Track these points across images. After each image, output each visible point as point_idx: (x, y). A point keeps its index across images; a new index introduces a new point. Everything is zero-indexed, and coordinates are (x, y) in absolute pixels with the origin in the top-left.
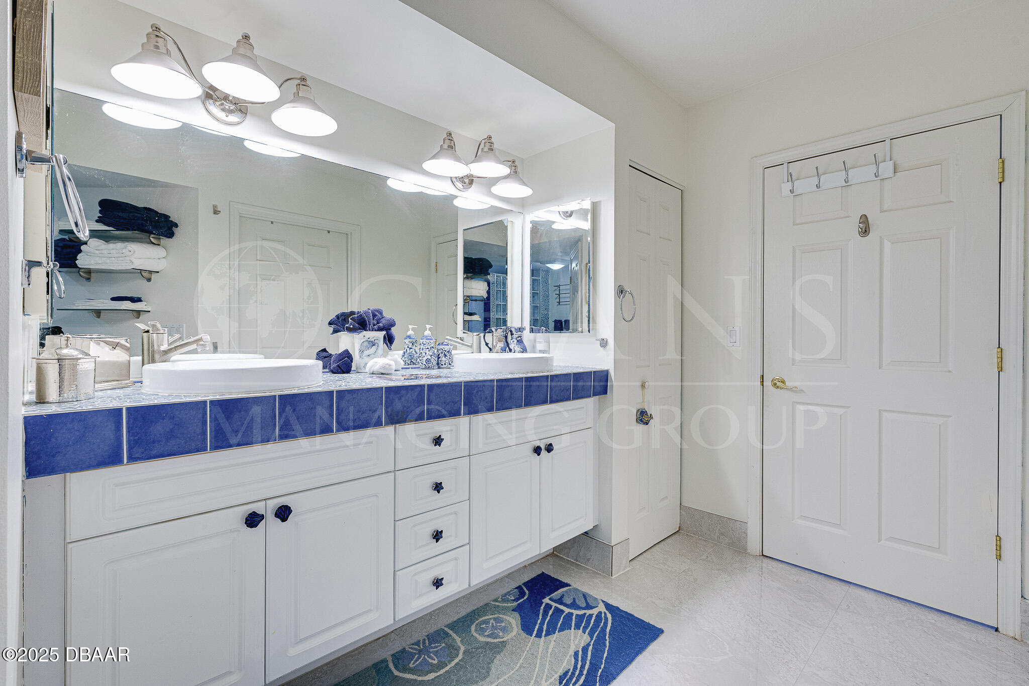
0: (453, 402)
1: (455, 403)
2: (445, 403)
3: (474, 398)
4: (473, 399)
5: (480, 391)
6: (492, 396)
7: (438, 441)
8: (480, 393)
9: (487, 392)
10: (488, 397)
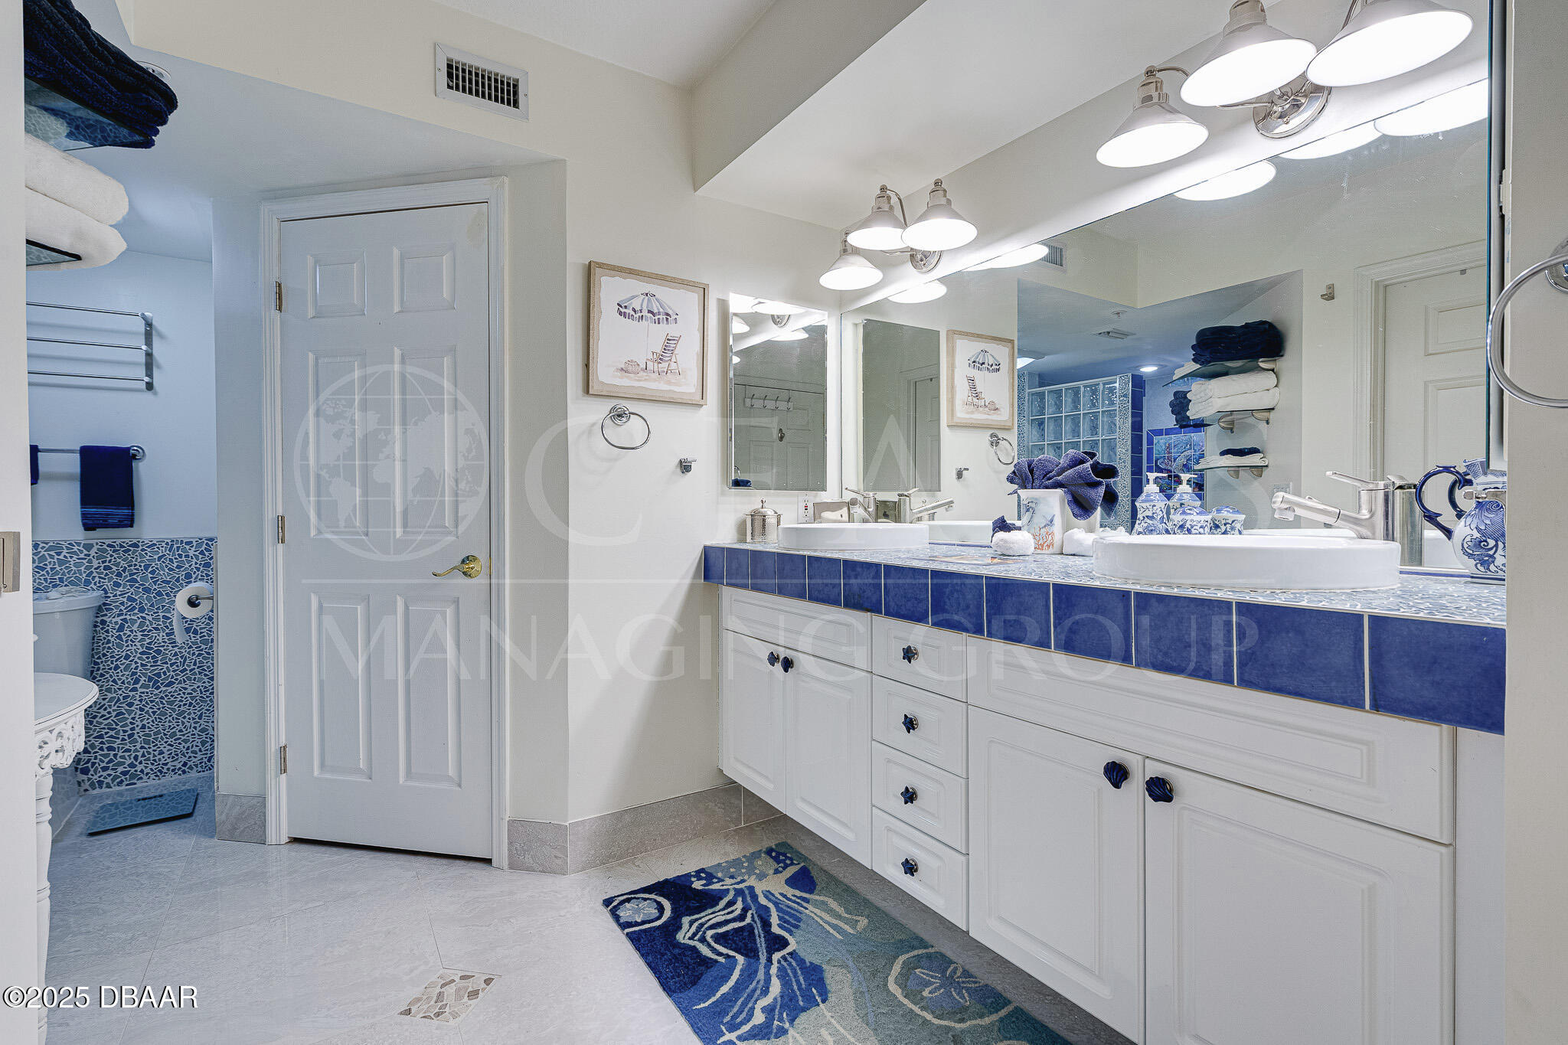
0: (916, 599)
1: (920, 601)
2: (905, 597)
3: (947, 600)
4: (945, 602)
5: (957, 591)
6: (979, 607)
7: (909, 654)
8: (956, 595)
9: (969, 597)
10: (971, 606)
